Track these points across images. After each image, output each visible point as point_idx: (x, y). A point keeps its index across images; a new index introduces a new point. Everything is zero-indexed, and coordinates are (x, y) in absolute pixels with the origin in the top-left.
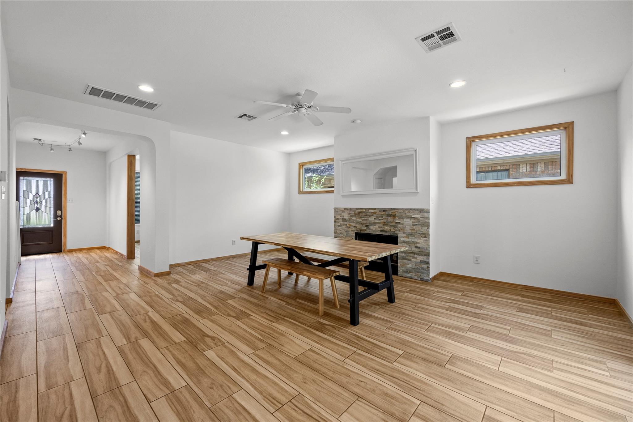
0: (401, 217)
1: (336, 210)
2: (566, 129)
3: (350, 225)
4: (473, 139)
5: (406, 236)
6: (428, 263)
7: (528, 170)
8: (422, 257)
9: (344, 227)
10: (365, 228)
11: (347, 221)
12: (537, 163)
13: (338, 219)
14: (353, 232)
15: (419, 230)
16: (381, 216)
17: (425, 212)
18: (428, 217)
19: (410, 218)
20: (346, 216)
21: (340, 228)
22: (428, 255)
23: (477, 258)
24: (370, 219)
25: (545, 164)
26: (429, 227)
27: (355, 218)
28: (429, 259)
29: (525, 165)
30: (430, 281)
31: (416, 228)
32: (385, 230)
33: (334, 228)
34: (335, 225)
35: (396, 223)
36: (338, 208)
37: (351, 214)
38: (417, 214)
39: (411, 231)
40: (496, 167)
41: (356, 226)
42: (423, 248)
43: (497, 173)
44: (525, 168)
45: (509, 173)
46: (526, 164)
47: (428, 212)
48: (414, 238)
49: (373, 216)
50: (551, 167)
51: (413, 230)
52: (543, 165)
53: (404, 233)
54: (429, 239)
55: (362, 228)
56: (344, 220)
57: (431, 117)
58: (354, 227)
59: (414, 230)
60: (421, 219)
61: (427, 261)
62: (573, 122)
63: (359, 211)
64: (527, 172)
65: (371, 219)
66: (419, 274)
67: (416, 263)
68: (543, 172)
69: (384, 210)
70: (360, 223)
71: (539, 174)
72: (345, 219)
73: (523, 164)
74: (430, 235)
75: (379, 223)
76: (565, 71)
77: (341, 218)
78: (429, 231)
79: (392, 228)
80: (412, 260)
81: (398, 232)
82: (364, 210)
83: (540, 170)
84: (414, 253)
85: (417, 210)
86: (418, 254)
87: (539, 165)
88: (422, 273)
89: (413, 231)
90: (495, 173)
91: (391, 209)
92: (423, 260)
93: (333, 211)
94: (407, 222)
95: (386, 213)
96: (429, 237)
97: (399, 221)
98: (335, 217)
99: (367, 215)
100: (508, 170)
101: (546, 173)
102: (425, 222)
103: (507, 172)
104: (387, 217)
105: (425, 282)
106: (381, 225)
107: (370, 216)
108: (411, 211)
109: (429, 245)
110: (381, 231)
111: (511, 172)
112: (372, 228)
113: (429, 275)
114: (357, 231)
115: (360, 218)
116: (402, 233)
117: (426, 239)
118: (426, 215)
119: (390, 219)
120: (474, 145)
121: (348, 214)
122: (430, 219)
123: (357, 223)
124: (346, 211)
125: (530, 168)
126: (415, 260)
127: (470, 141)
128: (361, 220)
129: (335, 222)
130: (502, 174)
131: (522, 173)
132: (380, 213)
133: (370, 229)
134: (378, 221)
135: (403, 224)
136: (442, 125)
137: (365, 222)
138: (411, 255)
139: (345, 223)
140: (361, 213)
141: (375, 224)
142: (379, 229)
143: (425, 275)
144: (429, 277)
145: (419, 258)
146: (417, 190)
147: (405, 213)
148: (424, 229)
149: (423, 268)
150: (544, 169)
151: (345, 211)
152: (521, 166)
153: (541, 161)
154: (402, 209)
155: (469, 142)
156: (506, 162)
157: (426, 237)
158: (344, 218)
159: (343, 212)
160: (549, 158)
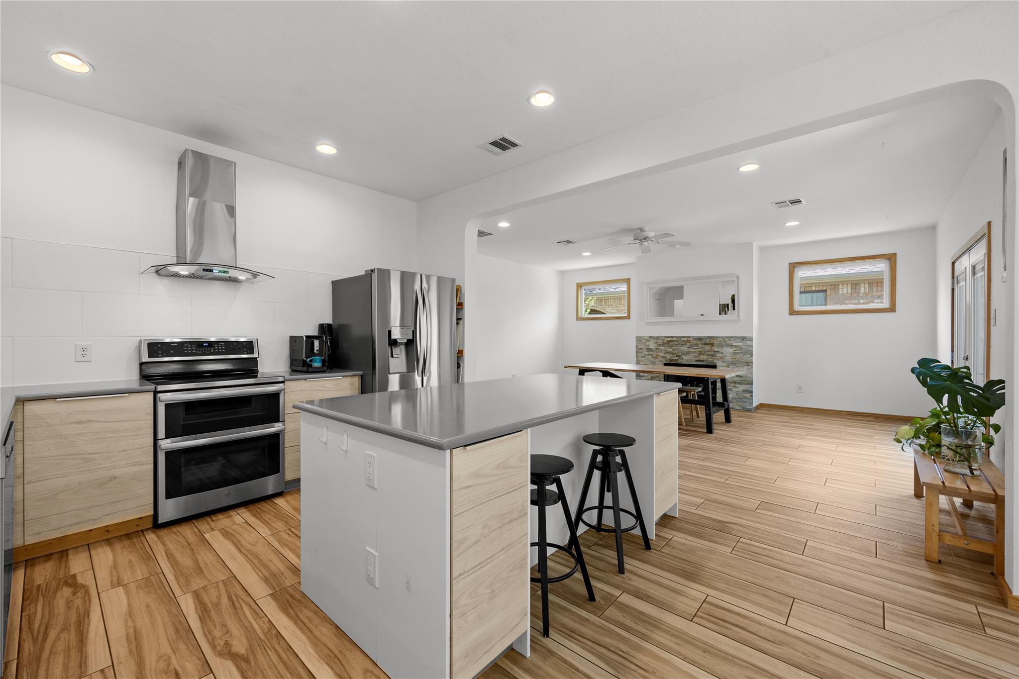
0: (721, 346)
1: (639, 339)
2: (889, 259)
3: (657, 355)
4: (796, 265)
5: (726, 365)
6: (752, 392)
7: (849, 291)
8: (744, 386)
9: (649, 357)
10: (677, 358)
11: (653, 351)
12: (860, 283)
13: (641, 349)
14: (661, 363)
15: (741, 358)
16: (697, 345)
17: (748, 340)
18: (751, 345)
19: (731, 346)
20: (652, 345)
21: (644, 358)
22: (751, 383)
23: (800, 387)
24: (682, 348)
25: (869, 285)
26: (752, 355)
27: (664, 347)
28: (752, 388)
29: (845, 286)
30: (753, 410)
31: (738, 357)
32: (701, 359)
33: (635, 359)
34: (636, 355)
35: (715, 351)
36: (641, 337)
37: (659, 344)
38: (739, 342)
39: (732, 360)
40: (811, 288)
41: (665, 356)
42: (746, 377)
43: (811, 294)
44: (845, 289)
45: (826, 295)
46: (847, 284)
47: (751, 339)
48: (735, 366)
49: (686, 344)
50: (876, 288)
51: (733, 358)
52: (867, 286)
53: (724, 362)
54: (752, 367)
55: (673, 358)
56: (649, 350)
57: (754, 243)
58: (662, 357)
59: (735, 358)
60: (743, 347)
61: (751, 389)
62: (896, 254)
63: (669, 339)
64: (847, 293)
65: (684, 348)
66: (741, 404)
67: (737, 394)
68: (866, 294)
69: (700, 339)
70: (670, 353)
71: (862, 297)
72: (651, 349)
73: (843, 285)
74: (754, 363)
75: (694, 352)
76: (887, 218)
77: (646, 347)
78: (752, 359)
79: (709, 357)
80: (733, 389)
81: (717, 361)
82: (675, 339)
83: (863, 291)
84: (735, 383)
85: (739, 338)
86: (740, 383)
87: (862, 285)
88: (745, 402)
89: (734, 360)
90: (809, 294)
91: (709, 337)
92: (745, 389)
93: (635, 341)
94: (728, 351)
95: (703, 342)
96: (752, 365)
97: (718, 350)
98: (637, 347)
99: (679, 344)
100: (826, 291)
101: (870, 295)
102: (748, 350)
103: (824, 293)
104: (704, 346)
105: (749, 411)
106: (697, 355)
107: (682, 345)
108: (732, 339)
109: (752, 374)
110: (696, 361)
111: (828, 293)
112: (685, 357)
113: (752, 404)
114: (666, 361)
115: (671, 347)
116: (721, 362)
117: (749, 367)
118: (749, 343)
119: (707, 348)
120: (796, 270)
121: (655, 343)
122: (754, 347)
123: (666, 352)
124: (652, 340)
125: (852, 289)
126: (737, 389)
127: (793, 266)
128: (671, 350)
129: (637, 352)
130: (818, 296)
131: (842, 295)
132: (695, 341)
133: (682, 359)
134: (692, 350)
135: (722, 353)
136: (763, 249)
137: (676, 351)
138: (733, 385)
139: (651, 353)
140: (670, 342)
141: (688, 353)
142: (694, 359)
143: (748, 404)
144: (752, 406)
145: (741, 388)
146: (739, 318)
147: (725, 341)
148: (746, 358)
149: (745, 398)
150: (868, 290)
151: (650, 339)
152: (841, 287)
153: (864, 281)
154: (722, 337)
155: (792, 269)
156: (823, 281)
157: (749, 366)
158: (650, 347)
159: (648, 341)
160: (873, 278)
